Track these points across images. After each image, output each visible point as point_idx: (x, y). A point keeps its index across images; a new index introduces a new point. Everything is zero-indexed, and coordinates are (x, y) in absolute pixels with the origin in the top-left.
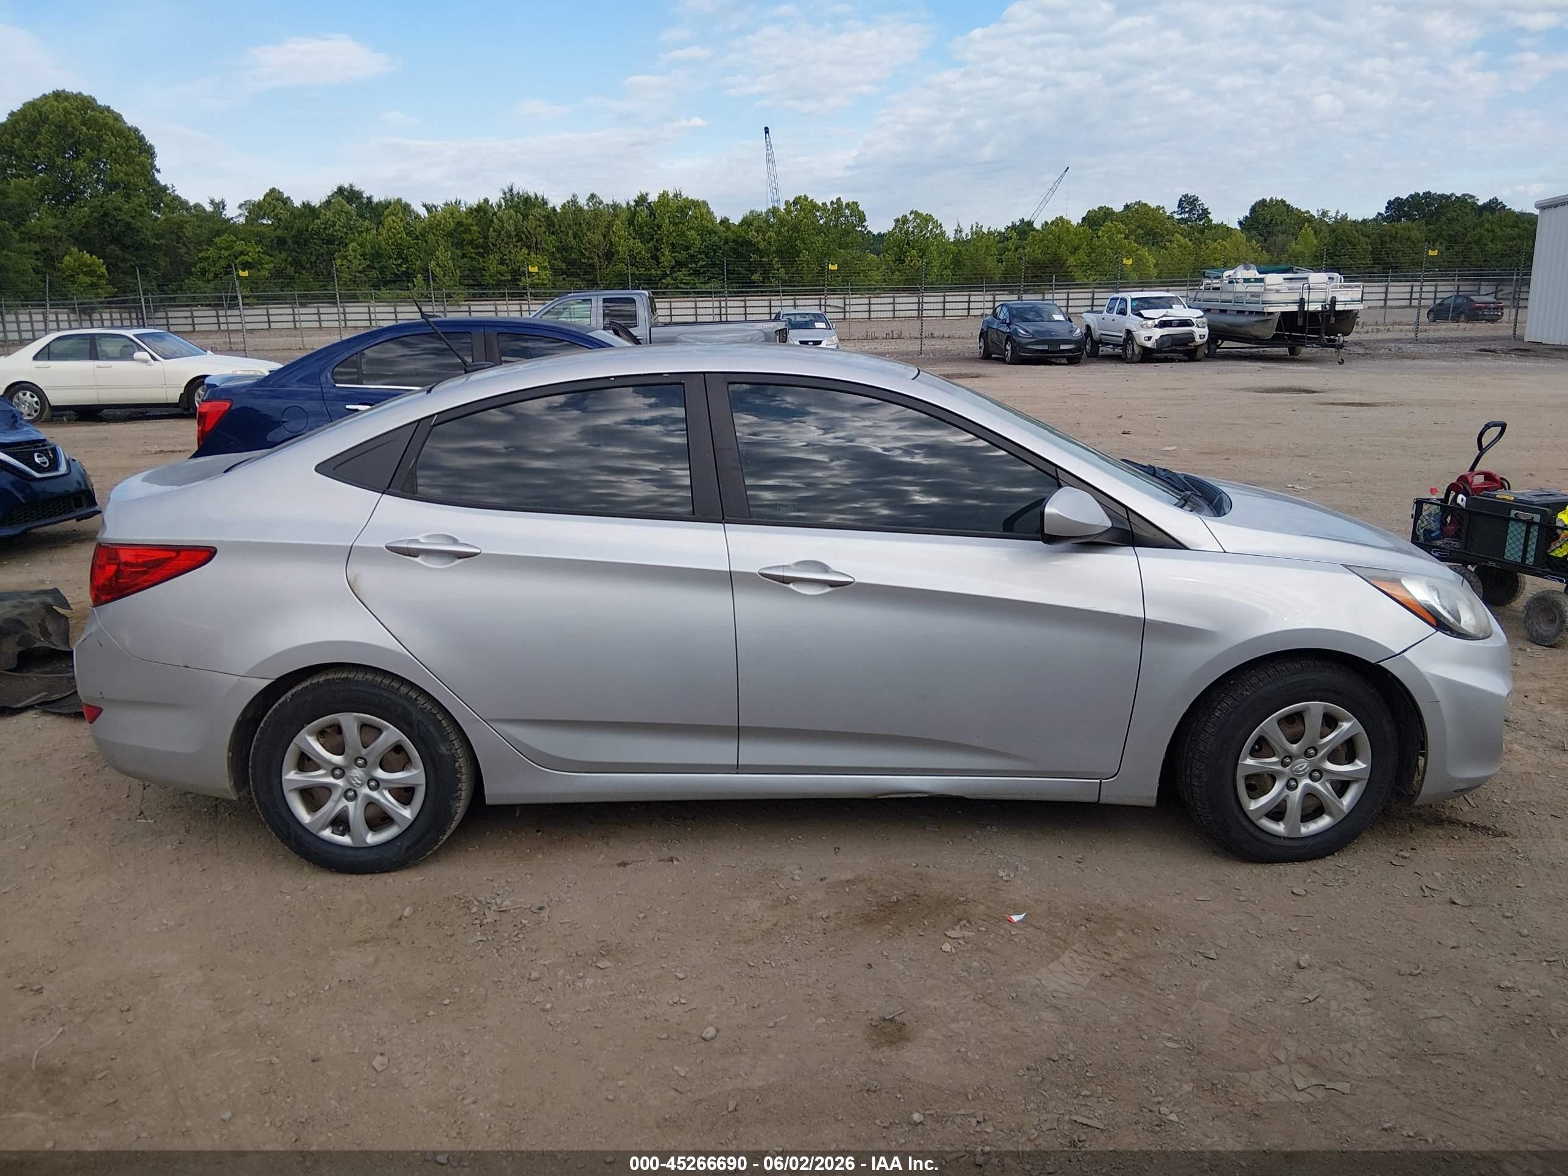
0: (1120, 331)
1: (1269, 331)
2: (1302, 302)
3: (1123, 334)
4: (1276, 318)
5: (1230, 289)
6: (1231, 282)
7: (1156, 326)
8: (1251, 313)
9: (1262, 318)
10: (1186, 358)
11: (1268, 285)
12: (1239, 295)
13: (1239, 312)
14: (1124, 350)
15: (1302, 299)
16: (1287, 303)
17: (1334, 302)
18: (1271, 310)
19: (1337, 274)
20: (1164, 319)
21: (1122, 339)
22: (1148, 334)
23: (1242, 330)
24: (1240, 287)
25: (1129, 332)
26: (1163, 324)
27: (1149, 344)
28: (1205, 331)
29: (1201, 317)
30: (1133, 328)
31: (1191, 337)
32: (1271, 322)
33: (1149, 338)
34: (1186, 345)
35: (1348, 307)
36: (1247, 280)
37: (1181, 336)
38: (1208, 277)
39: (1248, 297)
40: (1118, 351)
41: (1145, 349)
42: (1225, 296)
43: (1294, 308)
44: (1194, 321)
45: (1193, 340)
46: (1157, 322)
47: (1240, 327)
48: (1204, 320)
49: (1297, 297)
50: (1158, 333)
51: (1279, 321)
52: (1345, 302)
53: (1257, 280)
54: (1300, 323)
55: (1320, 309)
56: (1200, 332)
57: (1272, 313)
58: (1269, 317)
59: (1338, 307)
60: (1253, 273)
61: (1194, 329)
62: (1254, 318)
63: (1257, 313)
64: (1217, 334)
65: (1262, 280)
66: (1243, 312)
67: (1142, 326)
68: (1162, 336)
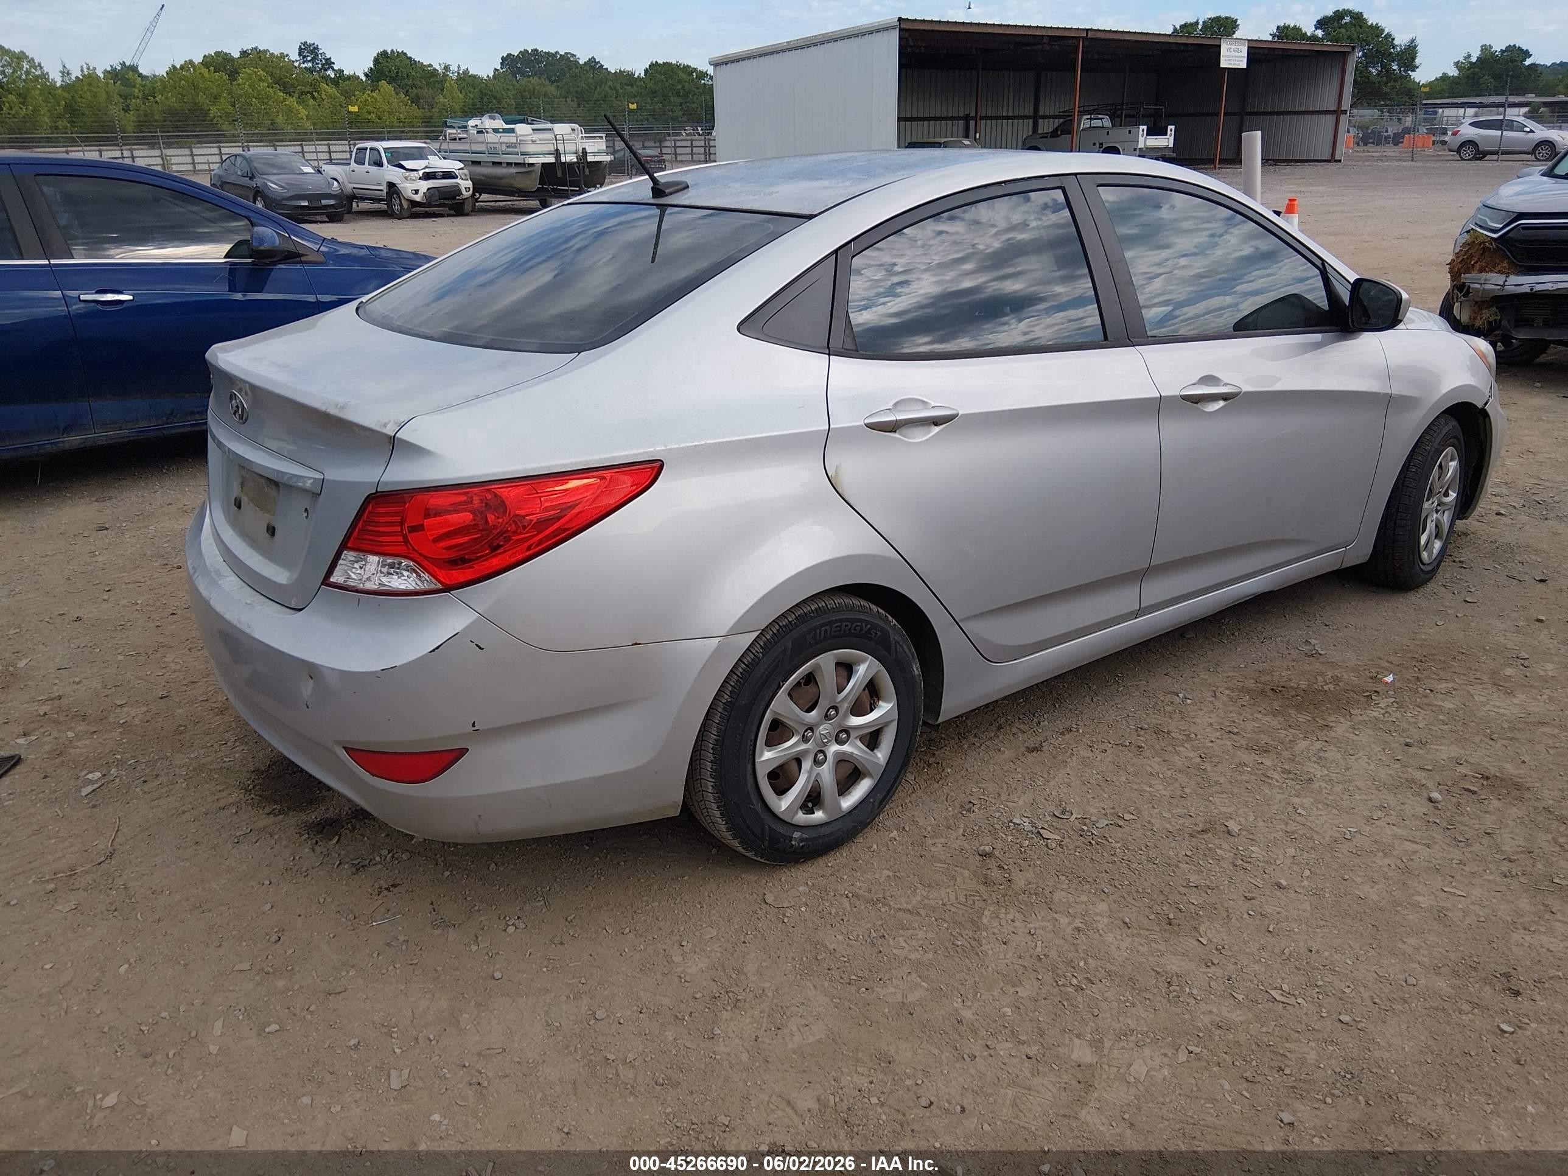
0: (379, 184)
1: (533, 183)
2: (557, 153)
3: (384, 188)
4: (538, 169)
5: (480, 140)
6: (480, 132)
7: (420, 179)
8: (509, 164)
9: (522, 170)
10: (452, 212)
11: (521, 136)
12: (492, 146)
13: (494, 163)
14: (390, 205)
15: (557, 150)
16: (544, 154)
17: (585, 152)
18: (531, 161)
19: (577, 126)
20: (427, 170)
21: (384, 193)
22: (415, 188)
23: (503, 182)
24: (491, 138)
25: (391, 185)
26: (428, 176)
27: (418, 198)
28: (469, 184)
29: (462, 169)
30: (396, 181)
31: (456, 191)
32: (533, 173)
33: (417, 192)
34: (454, 198)
35: (598, 159)
36: (496, 131)
37: (449, 189)
38: (452, 127)
39: (504, 148)
40: (383, 206)
41: (414, 203)
42: (475, 147)
43: (551, 159)
44: (457, 173)
45: (461, 193)
46: (421, 173)
47: (500, 178)
48: (466, 171)
49: (552, 148)
50: (424, 186)
51: (541, 173)
52: (595, 154)
53: (505, 131)
54: (559, 174)
55: (575, 160)
56: (465, 185)
57: (532, 165)
58: (530, 169)
59: (590, 159)
60: (499, 123)
61: (458, 181)
62: (513, 170)
63: (517, 164)
64: (481, 186)
65: (512, 131)
66: (500, 163)
67: (406, 178)
68: (428, 189)
